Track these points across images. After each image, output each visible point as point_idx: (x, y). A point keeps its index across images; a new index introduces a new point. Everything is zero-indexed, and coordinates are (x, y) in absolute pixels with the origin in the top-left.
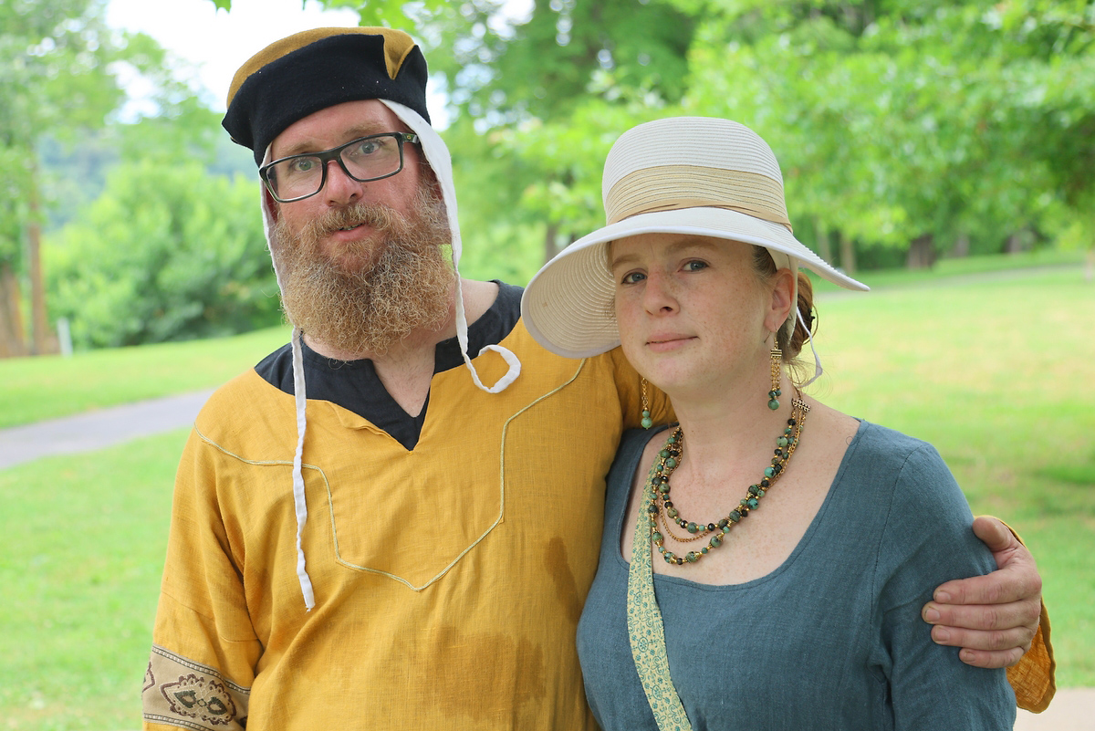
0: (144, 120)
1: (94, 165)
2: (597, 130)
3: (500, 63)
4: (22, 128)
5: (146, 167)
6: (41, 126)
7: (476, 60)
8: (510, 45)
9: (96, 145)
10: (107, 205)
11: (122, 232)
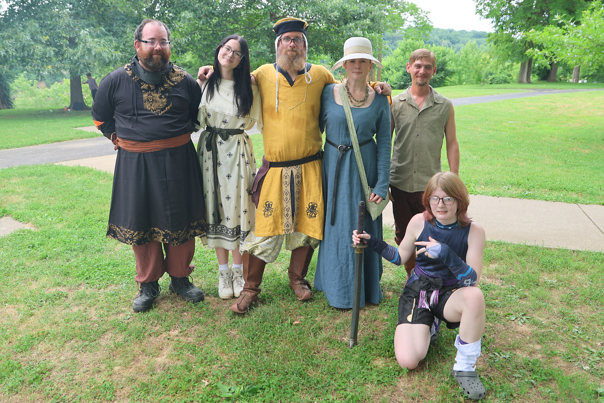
0: (410, 27)
1: (393, 40)
2: (551, 33)
3: (513, 14)
4: (382, 28)
5: (410, 40)
6: (387, 28)
7: (507, 14)
8: (517, 9)
9: (394, 35)
10: (398, 51)
11: (401, 58)
